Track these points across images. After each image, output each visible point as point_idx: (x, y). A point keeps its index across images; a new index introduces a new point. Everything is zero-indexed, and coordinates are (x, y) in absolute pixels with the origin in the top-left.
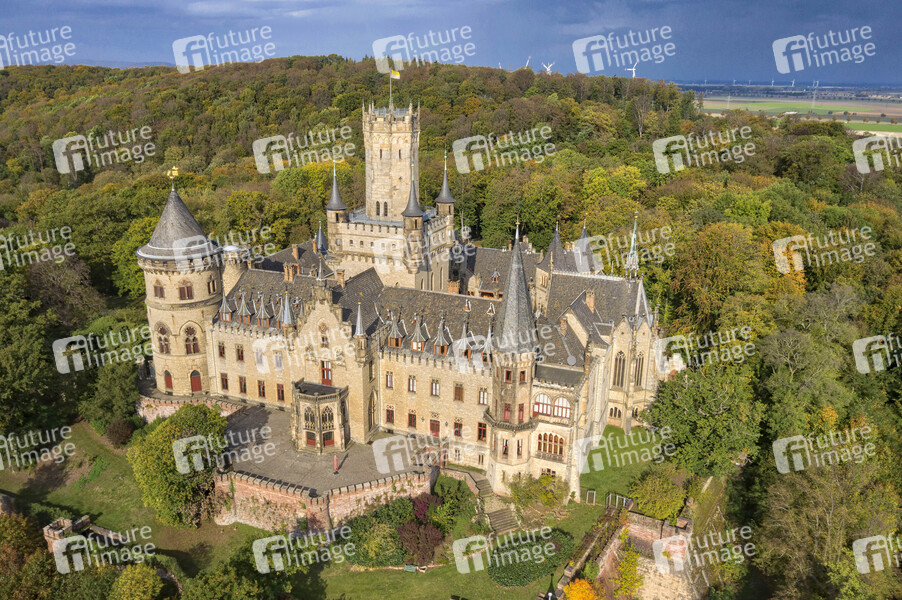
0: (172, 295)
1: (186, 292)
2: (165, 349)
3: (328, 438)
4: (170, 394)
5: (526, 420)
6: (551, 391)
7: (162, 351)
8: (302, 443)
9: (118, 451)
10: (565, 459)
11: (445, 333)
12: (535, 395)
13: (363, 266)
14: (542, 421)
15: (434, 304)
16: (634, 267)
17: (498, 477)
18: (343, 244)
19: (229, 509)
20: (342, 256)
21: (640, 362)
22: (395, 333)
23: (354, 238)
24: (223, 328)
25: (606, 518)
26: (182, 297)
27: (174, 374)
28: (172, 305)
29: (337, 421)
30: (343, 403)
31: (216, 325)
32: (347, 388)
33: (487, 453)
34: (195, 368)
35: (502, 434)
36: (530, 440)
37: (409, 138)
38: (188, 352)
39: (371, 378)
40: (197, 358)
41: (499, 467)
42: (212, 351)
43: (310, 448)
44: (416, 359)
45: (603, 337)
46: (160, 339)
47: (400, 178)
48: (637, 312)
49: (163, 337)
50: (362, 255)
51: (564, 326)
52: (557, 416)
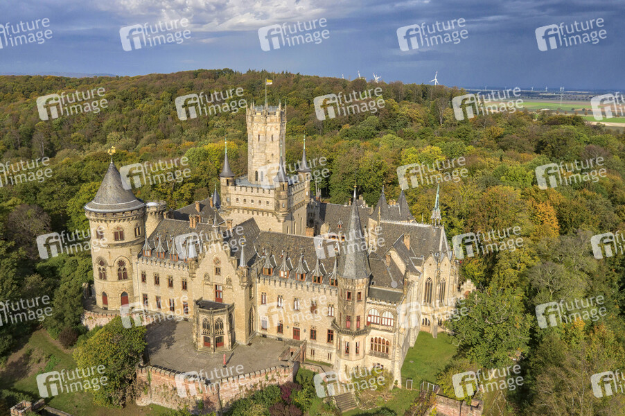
0: (109, 238)
1: (119, 235)
2: (103, 276)
3: (219, 341)
4: (106, 309)
5: (362, 327)
6: (380, 307)
7: (101, 278)
8: (201, 345)
9: (66, 351)
10: (390, 356)
11: (304, 265)
12: (369, 310)
13: (246, 216)
14: (374, 328)
15: (296, 244)
16: (438, 217)
17: (342, 369)
18: (232, 201)
19: (146, 394)
20: (231, 209)
21: (443, 285)
22: (268, 265)
23: (239, 197)
24: (145, 261)
25: (420, 399)
26: (116, 239)
27: (109, 294)
28: (109, 245)
29: (226, 328)
30: (230, 315)
31: (140, 259)
32: (233, 305)
33: (334, 351)
34: (124, 290)
35: (345, 338)
36: (365, 342)
37: (278, 127)
38: (120, 278)
39: (251, 297)
40: (126, 283)
41: (343, 362)
42: (137, 277)
43: (206, 348)
44: (283, 284)
45: (417, 268)
46: (100, 269)
47: (272, 155)
48: (440, 249)
49: (102, 268)
50: (245, 209)
51: (388, 260)
52: (384, 325)
